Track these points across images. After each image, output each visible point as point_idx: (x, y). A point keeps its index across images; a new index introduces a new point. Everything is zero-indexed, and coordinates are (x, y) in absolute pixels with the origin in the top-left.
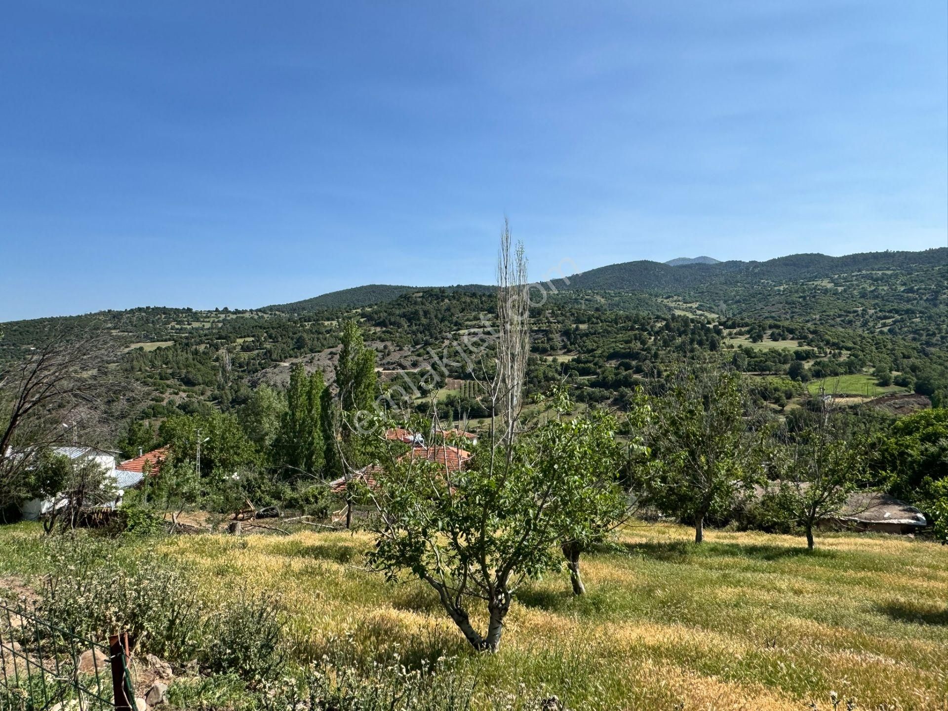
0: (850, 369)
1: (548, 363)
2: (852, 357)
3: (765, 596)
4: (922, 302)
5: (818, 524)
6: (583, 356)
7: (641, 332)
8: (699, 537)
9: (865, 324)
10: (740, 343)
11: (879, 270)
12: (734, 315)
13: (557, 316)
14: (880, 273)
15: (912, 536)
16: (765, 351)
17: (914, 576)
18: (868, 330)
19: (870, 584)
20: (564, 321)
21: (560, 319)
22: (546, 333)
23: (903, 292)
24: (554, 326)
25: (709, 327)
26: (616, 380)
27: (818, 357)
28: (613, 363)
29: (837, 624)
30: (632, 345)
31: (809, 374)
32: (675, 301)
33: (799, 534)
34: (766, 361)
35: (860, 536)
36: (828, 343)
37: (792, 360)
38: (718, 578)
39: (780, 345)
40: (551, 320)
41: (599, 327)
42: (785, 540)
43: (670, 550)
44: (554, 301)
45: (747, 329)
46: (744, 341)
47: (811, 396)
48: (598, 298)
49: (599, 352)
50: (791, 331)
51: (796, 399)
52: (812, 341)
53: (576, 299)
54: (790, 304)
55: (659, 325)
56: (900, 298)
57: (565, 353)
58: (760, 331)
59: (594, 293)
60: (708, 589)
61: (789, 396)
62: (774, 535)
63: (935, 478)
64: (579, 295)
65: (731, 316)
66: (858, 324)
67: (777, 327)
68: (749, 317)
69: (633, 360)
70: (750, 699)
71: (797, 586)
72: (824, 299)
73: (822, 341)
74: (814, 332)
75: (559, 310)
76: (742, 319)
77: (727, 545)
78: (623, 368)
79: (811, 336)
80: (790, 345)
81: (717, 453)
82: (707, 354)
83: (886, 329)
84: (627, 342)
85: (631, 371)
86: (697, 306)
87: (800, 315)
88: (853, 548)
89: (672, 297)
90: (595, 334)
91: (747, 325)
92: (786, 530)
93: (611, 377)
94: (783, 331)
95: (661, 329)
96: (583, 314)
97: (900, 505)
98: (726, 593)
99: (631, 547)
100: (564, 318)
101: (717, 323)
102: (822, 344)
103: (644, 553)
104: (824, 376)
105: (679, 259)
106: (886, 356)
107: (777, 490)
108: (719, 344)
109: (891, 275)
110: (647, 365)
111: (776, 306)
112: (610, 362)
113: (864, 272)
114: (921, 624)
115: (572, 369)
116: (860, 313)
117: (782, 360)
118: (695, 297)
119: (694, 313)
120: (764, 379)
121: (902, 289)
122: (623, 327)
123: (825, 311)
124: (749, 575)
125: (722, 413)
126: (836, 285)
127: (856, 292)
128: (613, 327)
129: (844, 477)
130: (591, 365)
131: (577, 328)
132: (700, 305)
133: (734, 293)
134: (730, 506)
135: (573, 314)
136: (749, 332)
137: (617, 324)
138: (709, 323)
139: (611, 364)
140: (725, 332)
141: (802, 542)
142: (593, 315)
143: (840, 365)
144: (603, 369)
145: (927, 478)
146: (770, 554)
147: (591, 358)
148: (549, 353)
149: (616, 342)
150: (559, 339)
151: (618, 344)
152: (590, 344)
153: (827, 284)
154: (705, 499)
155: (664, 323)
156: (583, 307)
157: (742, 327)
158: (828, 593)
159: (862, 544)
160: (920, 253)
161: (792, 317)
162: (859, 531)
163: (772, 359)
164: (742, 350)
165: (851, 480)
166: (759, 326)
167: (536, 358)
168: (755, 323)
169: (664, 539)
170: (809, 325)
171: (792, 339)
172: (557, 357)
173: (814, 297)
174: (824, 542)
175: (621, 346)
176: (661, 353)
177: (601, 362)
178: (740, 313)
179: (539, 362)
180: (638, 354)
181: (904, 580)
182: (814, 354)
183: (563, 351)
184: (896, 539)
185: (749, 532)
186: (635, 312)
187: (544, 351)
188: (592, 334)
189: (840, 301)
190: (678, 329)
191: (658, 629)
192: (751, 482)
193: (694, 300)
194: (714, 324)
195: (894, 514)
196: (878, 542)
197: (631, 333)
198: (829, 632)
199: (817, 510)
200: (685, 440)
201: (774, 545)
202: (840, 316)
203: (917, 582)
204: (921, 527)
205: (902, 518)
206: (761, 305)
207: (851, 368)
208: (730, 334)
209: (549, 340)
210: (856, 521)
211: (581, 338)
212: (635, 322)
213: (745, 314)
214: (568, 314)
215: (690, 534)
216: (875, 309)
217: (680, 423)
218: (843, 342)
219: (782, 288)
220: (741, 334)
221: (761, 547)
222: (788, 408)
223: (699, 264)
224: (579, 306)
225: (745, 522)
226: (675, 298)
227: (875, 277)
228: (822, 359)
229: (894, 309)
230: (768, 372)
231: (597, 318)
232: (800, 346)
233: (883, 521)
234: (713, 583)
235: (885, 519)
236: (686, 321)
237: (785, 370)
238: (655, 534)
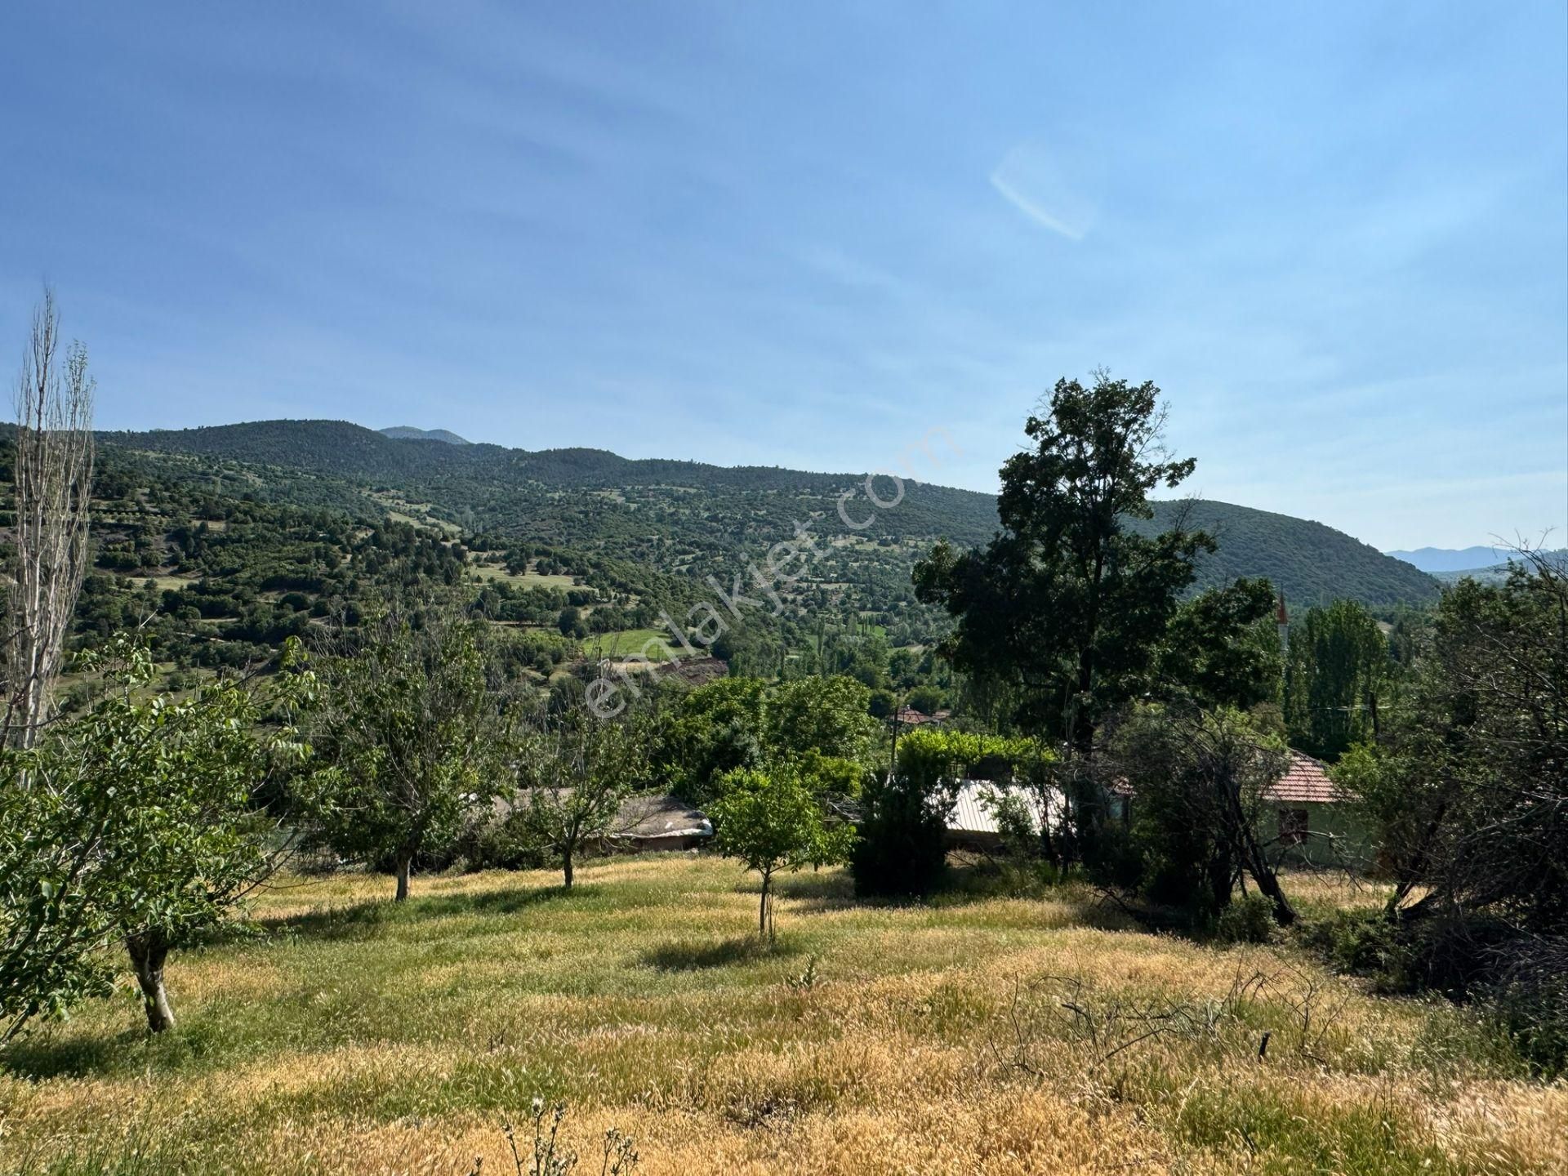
0: (638, 621)
1: (134, 591)
2: (642, 605)
3: (497, 970)
4: (726, 535)
5: (582, 849)
6: (211, 581)
7: (330, 545)
8: (402, 891)
9: (660, 560)
10: (491, 575)
11: (681, 486)
12: (485, 530)
13: (161, 500)
14: (682, 490)
15: (695, 851)
16: (528, 589)
17: (690, 905)
18: (663, 567)
19: (640, 925)
20: (174, 513)
21: (168, 507)
22: (134, 531)
23: (706, 519)
24: (155, 520)
25: (445, 546)
26: (276, 627)
27: (599, 602)
28: (273, 597)
29: (592, 992)
30: (311, 567)
31: (586, 627)
32: (393, 498)
33: (555, 867)
34: (528, 605)
35: (634, 860)
36: (613, 583)
37: (565, 605)
38: (427, 954)
39: (549, 582)
40: (148, 507)
41: (249, 530)
42: (535, 878)
43: (350, 921)
44: (156, 473)
45: (503, 553)
46: (496, 572)
47: (586, 659)
48: (251, 477)
49: (245, 575)
50: (566, 562)
51: (567, 663)
52: (593, 578)
53: (203, 473)
54: (566, 521)
55: (361, 535)
56: (702, 528)
57: (172, 574)
58: (522, 558)
59: (243, 467)
60: (408, 976)
61: (557, 660)
62: (521, 873)
63: (726, 771)
64: (210, 467)
65: (481, 531)
66: (652, 558)
67: (547, 554)
68: (508, 535)
69: (311, 593)
70: (453, 1140)
71: (543, 947)
72: (611, 518)
73: (606, 579)
74: (596, 566)
75: (167, 489)
76: (497, 538)
77: (447, 898)
78: (291, 607)
79: (591, 571)
80: (563, 583)
81: (439, 749)
82: (441, 588)
83: (684, 568)
84: (301, 561)
85: (305, 612)
86: (428, 509)
87: (580, 539)
88: (623, 877)
89: (388, 490)
90: (239, 541)
91: (503, 547)
92: (538, 863)
93: (266, 622)
94: (555, 561)
95: (365, 542)
96: (217, 503)
97: (684, 810)
98: (438, 976)
99: (272, 925)
100: (175, 505)
101: (458, 541)
102: (605, 583)
103: (299, 932)
104: (606, 630)
105: (404, 428)
106: (682, 605)
107: (527, 801)
108: (459, 574)
109: (695, 495)
110: (335, 604)
111: (547, 522)
112: (267, 594)
113: (663, 486)
114: (694, 970)
115: (187, 604)
116: (655, 543)
117: (551, 603)
118: (426, 495)
119: (421, 520)
120: (524, 632)
121: (706, 515)
122: (294, 533)
123: (611, 537)
124: (475, 941)
125: (451, 685)
126: (628, 500)
127: (652, 514)
128: (275, 530)
129: (617, 776)
130: (229, 598)
131: (203, 528)
132: (433, 509)
133: (487, 495)
134: (455, 834)
135: (195, 501)
136: (505, 559)
137: (284, 528)
138: (445, 539)
139: (267, 598)
140: (471, 556)
141: (557, 878)
142: (237, 507)
143: (625, 615)
144: (252, 606)
145: (717, 770)
146: (510, 902)
147: (229, 586)
148: (139, 570)
149: (280, 559)
150: (164, 546)
151: (283, 563)
152: (226, 559)
153: (616, 496)
154: (415, 828)
155: (370, 533)
156: (219, 490)
157: (496, 549)
158: (588, 948)
159: (635, 871)
160: (727, 470)
161: (568, 541)
162: (632, 852)
163: (536, 602)
164: (494, 586)
165: (626, 780)
166: (522, 550)
167: (109, 579)
168: (515, 546)
169: (341, 903)
170: (590, 554)
171: (567, 574)
172: (156, 580)
173: (599, 514)
174: (586, 875)
175: (288, 567)
176: (363, 583)
177: (248, 593)
178: (494, 528)
179: (115, 588)
180: (320, 582)
181: (680, 914)
182: (595, 597)
183: (170, 569)
184: (677, 857)
185: (483, 872)
186: (318, 509)
187: (127, 567)
188: (233, 542)
189: (632, 524)
190: (394, 545)
191: (311, 1062)
192: (490, 793)
193: (423, 498)
194: (453, 541)
195: (678, 824)
196: (654, 864)
197: (310, 545)
198: (580, 1005)
199: (581, 827)
200: (388, 732)
201: (518, 887)
202: (631, 545)
203: (694, 914)
204: (707, 838)
205: (686, 827)
206: (525, 518)
207: (641, 620)
208: (477, 560)
209: (140, 545)
210: (629, 838)
211: (210, 547)
212: (319, 527)
213: (501, 530)
214: (185, 500)
215: (388, 887)
216: (673, 539)
217: (381, 703)
218: (632, 582)
219: (556, 496)
220: (493, 560)
221: (499, 894)
222: (554, 678)
223: (437, 442)
224: (211, 487)
225: (479, 858)
226: (393, 492)
227: (675, 494)
228: (604, 606)
229: (695, 542)
230: (530, 623)
231: (246, 513)
232: (577, 584)
233: (663, 835)
234: (417, 963)
235: (666, 831)
236: (407, 531)
237: (553, 620)
238: (325, 896)
